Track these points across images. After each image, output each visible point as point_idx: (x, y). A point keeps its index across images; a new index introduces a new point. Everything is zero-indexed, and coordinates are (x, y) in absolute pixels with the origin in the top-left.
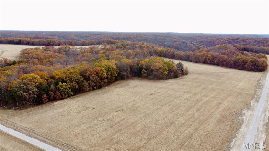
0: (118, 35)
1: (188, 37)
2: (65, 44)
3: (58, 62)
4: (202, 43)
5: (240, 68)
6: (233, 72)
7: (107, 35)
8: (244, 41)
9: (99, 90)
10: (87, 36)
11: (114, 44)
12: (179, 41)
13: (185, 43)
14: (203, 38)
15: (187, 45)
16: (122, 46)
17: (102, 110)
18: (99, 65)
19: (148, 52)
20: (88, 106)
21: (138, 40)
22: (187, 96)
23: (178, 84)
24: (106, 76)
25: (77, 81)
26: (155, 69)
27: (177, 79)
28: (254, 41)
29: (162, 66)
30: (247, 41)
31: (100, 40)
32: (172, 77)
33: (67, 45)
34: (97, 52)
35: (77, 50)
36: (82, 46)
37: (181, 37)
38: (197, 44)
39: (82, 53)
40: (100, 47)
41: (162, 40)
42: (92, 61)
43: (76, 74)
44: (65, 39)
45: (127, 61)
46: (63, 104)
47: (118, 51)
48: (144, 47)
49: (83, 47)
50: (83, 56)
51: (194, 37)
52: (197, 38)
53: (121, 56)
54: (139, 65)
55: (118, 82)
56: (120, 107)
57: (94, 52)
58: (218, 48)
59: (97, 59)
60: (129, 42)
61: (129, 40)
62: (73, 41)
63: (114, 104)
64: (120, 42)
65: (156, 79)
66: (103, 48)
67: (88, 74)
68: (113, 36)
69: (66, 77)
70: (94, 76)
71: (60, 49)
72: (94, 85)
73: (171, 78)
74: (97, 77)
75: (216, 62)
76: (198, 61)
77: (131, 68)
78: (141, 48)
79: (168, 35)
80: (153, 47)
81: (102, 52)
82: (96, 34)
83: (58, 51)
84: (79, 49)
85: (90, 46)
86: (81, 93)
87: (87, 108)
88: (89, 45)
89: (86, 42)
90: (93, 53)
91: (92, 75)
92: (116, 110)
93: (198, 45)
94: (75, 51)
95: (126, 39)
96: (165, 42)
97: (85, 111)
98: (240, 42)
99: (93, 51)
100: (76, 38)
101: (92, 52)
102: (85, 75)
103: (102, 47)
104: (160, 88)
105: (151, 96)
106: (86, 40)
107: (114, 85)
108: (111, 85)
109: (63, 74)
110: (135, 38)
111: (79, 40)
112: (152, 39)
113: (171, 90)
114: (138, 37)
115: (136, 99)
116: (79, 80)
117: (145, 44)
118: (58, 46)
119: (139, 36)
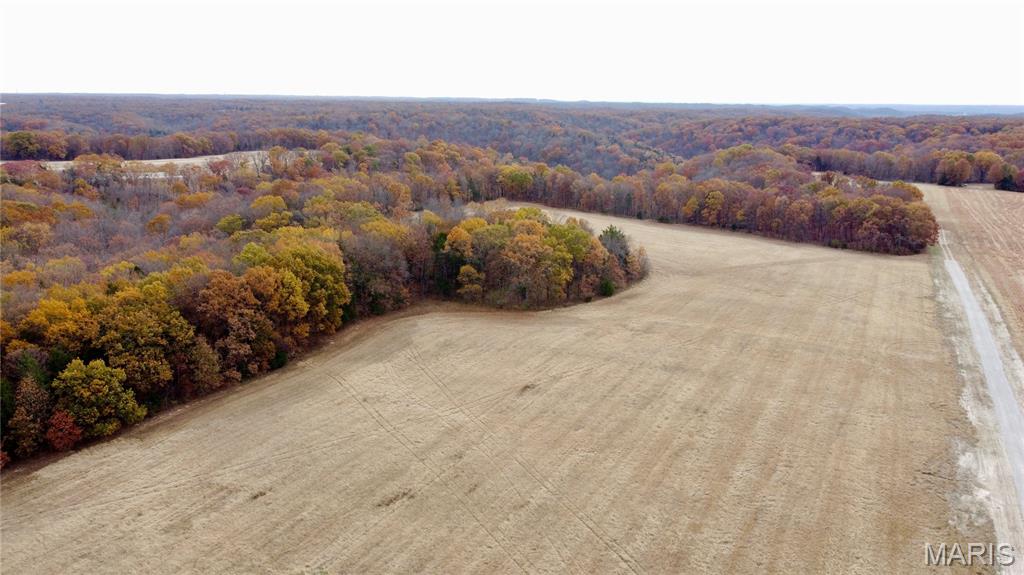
0: (324, 108)
1: (594, 117)
2: (99, 152)
3: (63, 239)
4: (650, 141)
5: (834, 241)
6: (820, 260)
7: (275, 108)
8: (799, 130)
9: (274, 375)
10: (192, 116)
11: (313, 147)
12: (566, 134)
13: (590, 140)
14: (650, 121)
15: (598, 148)
16: (347, 156)
17: (305, 504)
18: (265, 254)
19: (464, 179)
20: (227, 477)
21: (406, 128)
22: (686, 389)
23: (625, 326)
24: (305, 307)
25: (164, 342)
26: (518, 262)
27: (612, 302)
28: (833, 130)
29: (546, 247)
30: (811, 131)
31: (249, 132)
32: (590, 294)
33: (105, 155)
34: (245, 187)
35: (152, 176)
36: (176, 157)
37: (571, 115)
38: (636, 146)
39: (178, 189)
40: (253, 161)
41: (501, 130)
42: (229, 231)
43: (156, 307)
44: (98, 130)
45: (392, 230)
46: (91, 476)
47: (338, 181)
48: (440, 160)
49: (180, 162)
50: (185, 206)
51: (616, 117)
52: (627, 120)
53: (357, 207)
54: (443, 248)
55: (357, 327)
56: (392, 474)
57: (229, 184)
58: (728, 162)
59: (247, 218)
60: (373, 139)
61: (371, 130)
62: (132, 138)
63: (357, 456)
64: (334, 138)
65: (523, 307)
66: (269, 168)
67: (217, 307)
68: (303, 114)
69: (103, 330)
70: (246, 311)
71: (73, 174)
72: (246, 356)
73: (588, 300)
74: (261, 317)
75: (739, 217)
76: (665, 215)
77: (409, 260)
78: (427, 162)
79: (520, 110)
80: (472, 159)
81: (267, 185)
82: (228, 108)
83: (64, 183)
84: (161, 175)
85: (206, 157)
86: (184, 403)
87: (222, 494)
88: (204, 153)
89: (192, 139)
90: (225, 189)
91: (235, 306)
92: (377, 499)
93: (640, 147)
94: (146, 182)
95: (356, 125)
96: (511, 136)
97: (214, 515)
98: (784, 135)
99: (225, 178)
100: (145, 123)
101: (222, 184)
102: (199, 309)
103: (263, 163)
104: (557, 353)
105: (528, 396)
106: (188, 129)
107: (340, 347)
108: (325, 348)
109: (86, 312)
110: (393, 120)
111: (159, 133)
112: (460, 126)
113: (607, 360)
114: (405, 117)
115: (461, 418)
116: (172, 340)
117: (442, 148)
118: (67, 158)
119: (406, 114)
